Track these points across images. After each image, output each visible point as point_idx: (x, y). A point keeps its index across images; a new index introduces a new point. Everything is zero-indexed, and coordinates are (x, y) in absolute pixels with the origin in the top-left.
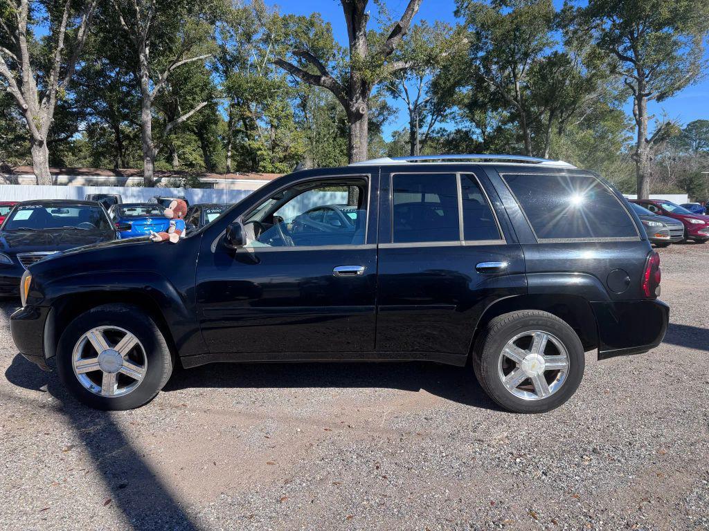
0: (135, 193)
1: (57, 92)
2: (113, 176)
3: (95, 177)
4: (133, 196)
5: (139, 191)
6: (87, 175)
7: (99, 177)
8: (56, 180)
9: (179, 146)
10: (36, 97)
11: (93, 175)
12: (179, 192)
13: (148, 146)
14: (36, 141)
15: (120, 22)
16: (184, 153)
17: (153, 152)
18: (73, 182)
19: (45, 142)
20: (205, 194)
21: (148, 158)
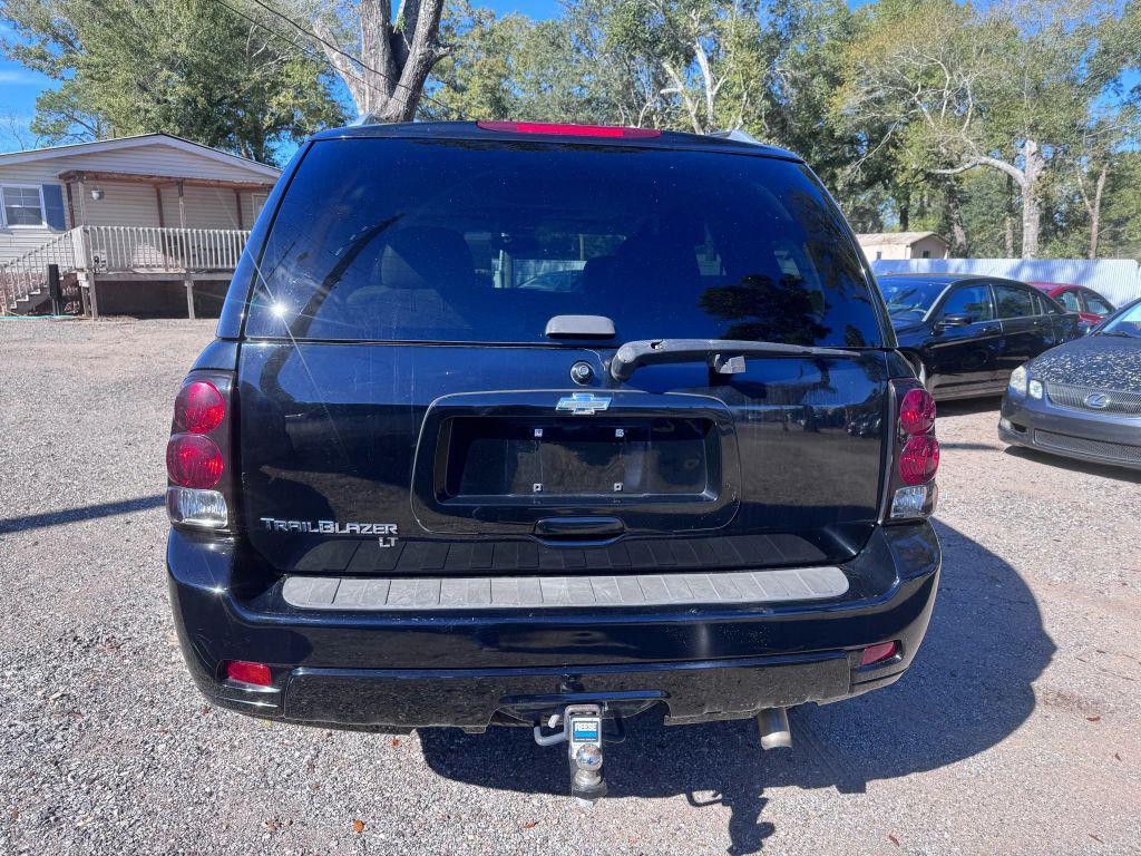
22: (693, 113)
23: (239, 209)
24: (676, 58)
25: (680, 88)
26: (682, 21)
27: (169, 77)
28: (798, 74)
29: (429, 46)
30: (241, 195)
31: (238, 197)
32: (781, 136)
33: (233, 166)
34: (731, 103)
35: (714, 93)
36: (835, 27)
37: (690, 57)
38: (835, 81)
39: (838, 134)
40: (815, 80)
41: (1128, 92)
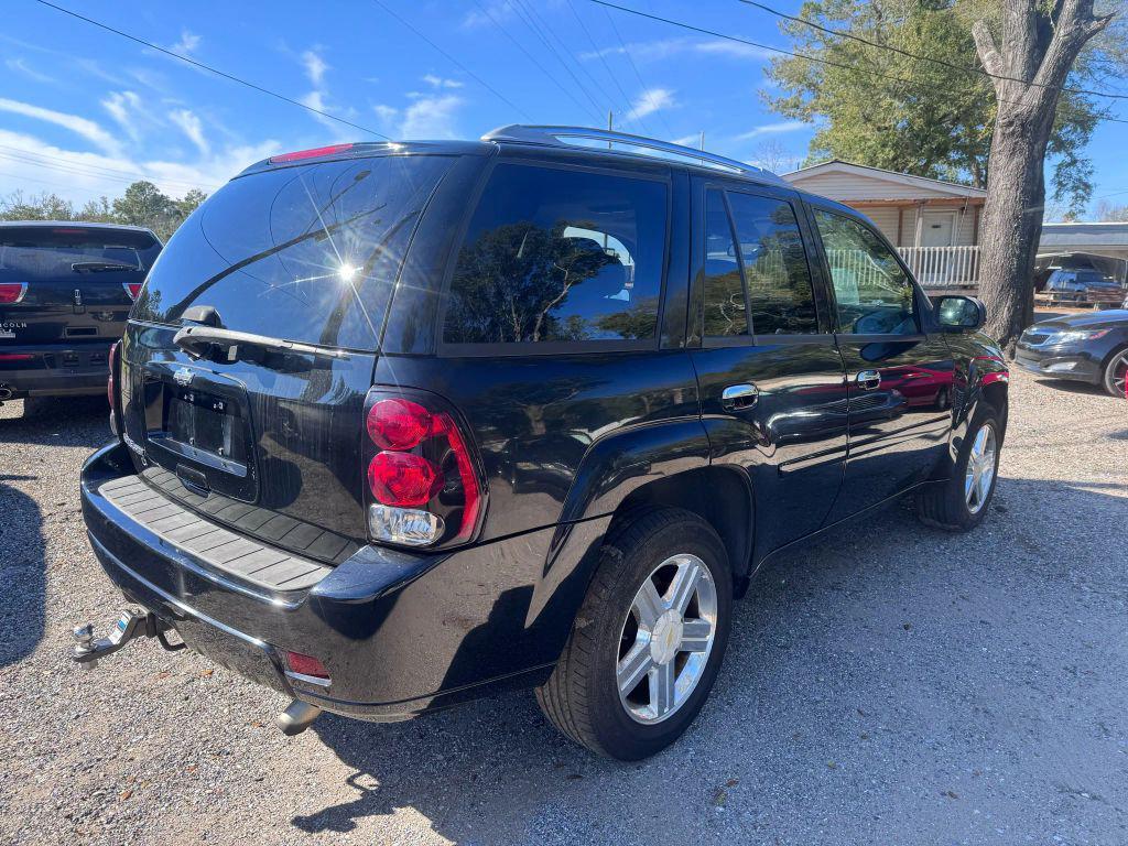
23: (900, 227)
27: (891, 104)
29: (1076, 24)
30: (905, 212)
31: (901, 214)
33: (903, 185)
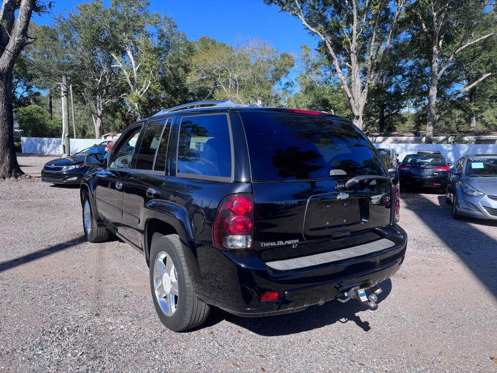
0: (413, 148)
1: (369, 84)
2: (413, 136)
3: (400, 138)
4: (411, 150)
5: (417, 147)
6: (395, 136)
7: (403, 138)
8: (375, 140)
9: (476, 111)
10: (360, 89)
11: (399, 136)
12: (448, 147)
13: (431, 113)
14: (355, 116)
15: (422, 27)
16: (482, 117)
17: (435, 117)
18: (386, 141)
19: (361, 117)
20: (471, 149)
21: (430, 123)
22: (128, 77)
24: (117, 52)
25: (121, 65)
26: (120, 37)
28: (172, 66)
29: (23, 37)
32: (166, 90)
34: (144, 74)
35: (137, 69)
36: (185, 49)
37: (124, 53)
38: (187, 70)
39: (190, 91)
40: (179, 69)
41: (284, 84)
